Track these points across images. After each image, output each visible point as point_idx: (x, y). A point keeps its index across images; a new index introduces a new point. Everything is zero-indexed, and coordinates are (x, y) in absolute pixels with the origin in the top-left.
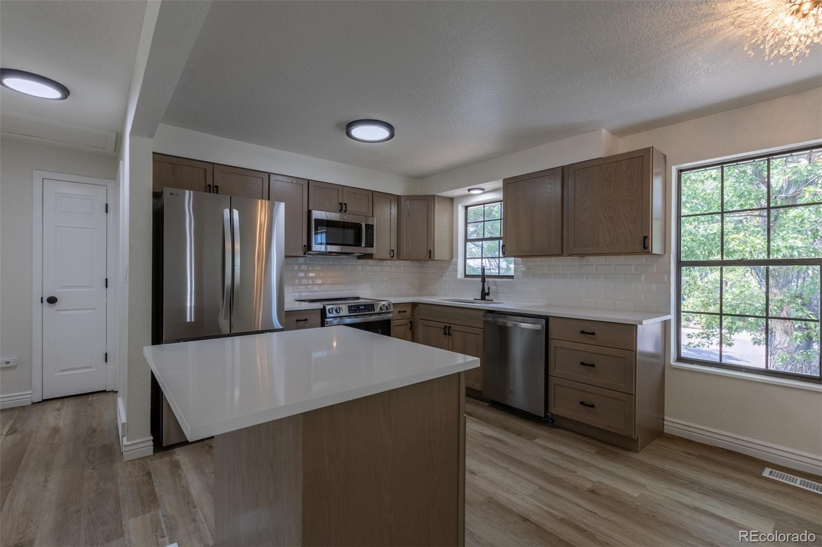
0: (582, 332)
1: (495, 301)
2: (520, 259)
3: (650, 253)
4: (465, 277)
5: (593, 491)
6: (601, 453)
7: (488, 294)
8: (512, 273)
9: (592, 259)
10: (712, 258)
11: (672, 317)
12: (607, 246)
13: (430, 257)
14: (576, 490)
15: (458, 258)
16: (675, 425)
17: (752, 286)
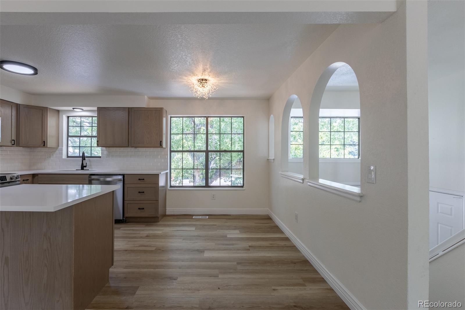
0: (139, 179)
1: (90, 170)
2: (105, 148)
3: (162, 147)
4: (67, 158)
5: (147, 236)
6: (147, 225)
7: (86, 167)
8: (100, 155)
9: (140, 149)
10: (178, 149)
11: (168, 171)
12: (147, 144)
13: (44, 145)
14: (141, 237)
15: (63, 146)
16: (170, 211)
17: (189, 160)
